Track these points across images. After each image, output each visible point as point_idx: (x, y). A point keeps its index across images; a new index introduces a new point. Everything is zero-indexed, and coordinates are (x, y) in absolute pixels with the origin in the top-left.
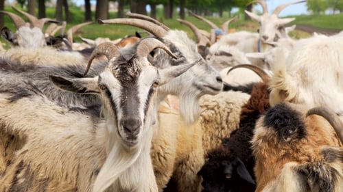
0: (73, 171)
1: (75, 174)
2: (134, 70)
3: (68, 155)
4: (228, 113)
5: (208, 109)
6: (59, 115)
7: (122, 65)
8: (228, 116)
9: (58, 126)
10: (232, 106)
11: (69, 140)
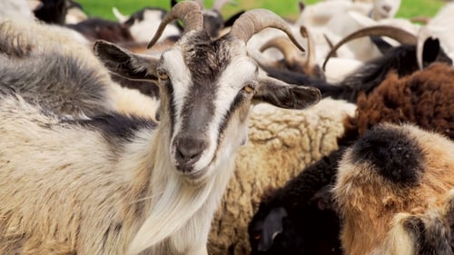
0: (69, 222)
1: (73, 228)
2: (217, 58)
3: (61, 196)
4: (324, 135)
5: (289, 127)
6: (41, 129)
7: (201, 46)
8: (322, 139)
9: (41, 148)
10: (328, 123)
11: (64, 171)
